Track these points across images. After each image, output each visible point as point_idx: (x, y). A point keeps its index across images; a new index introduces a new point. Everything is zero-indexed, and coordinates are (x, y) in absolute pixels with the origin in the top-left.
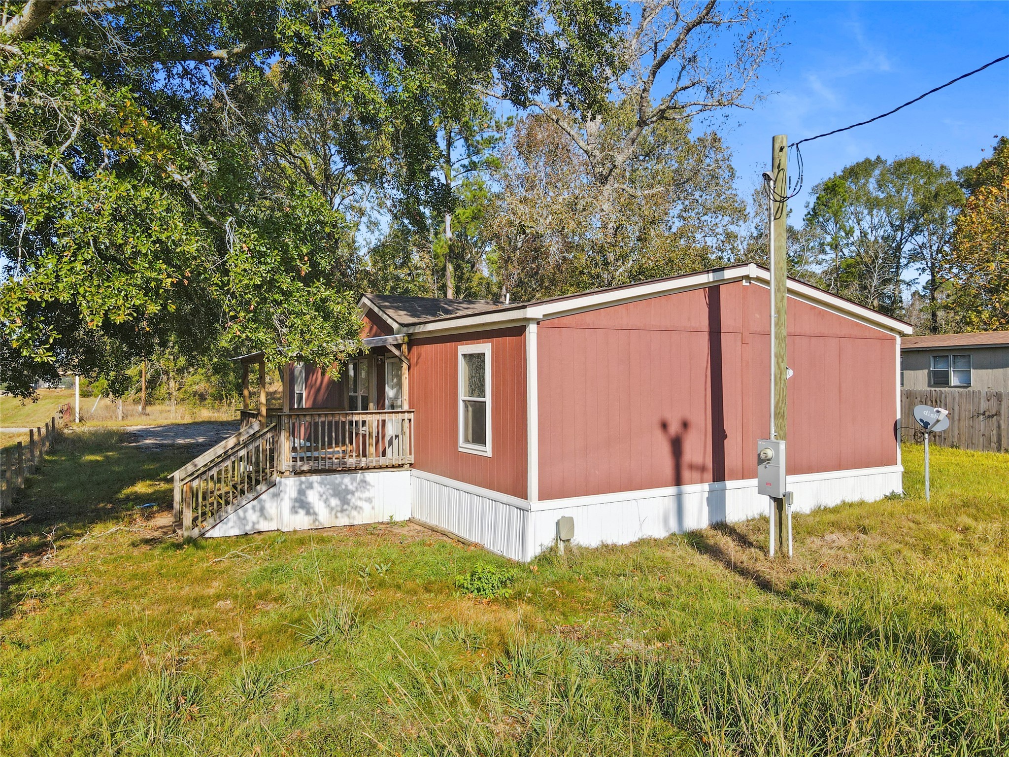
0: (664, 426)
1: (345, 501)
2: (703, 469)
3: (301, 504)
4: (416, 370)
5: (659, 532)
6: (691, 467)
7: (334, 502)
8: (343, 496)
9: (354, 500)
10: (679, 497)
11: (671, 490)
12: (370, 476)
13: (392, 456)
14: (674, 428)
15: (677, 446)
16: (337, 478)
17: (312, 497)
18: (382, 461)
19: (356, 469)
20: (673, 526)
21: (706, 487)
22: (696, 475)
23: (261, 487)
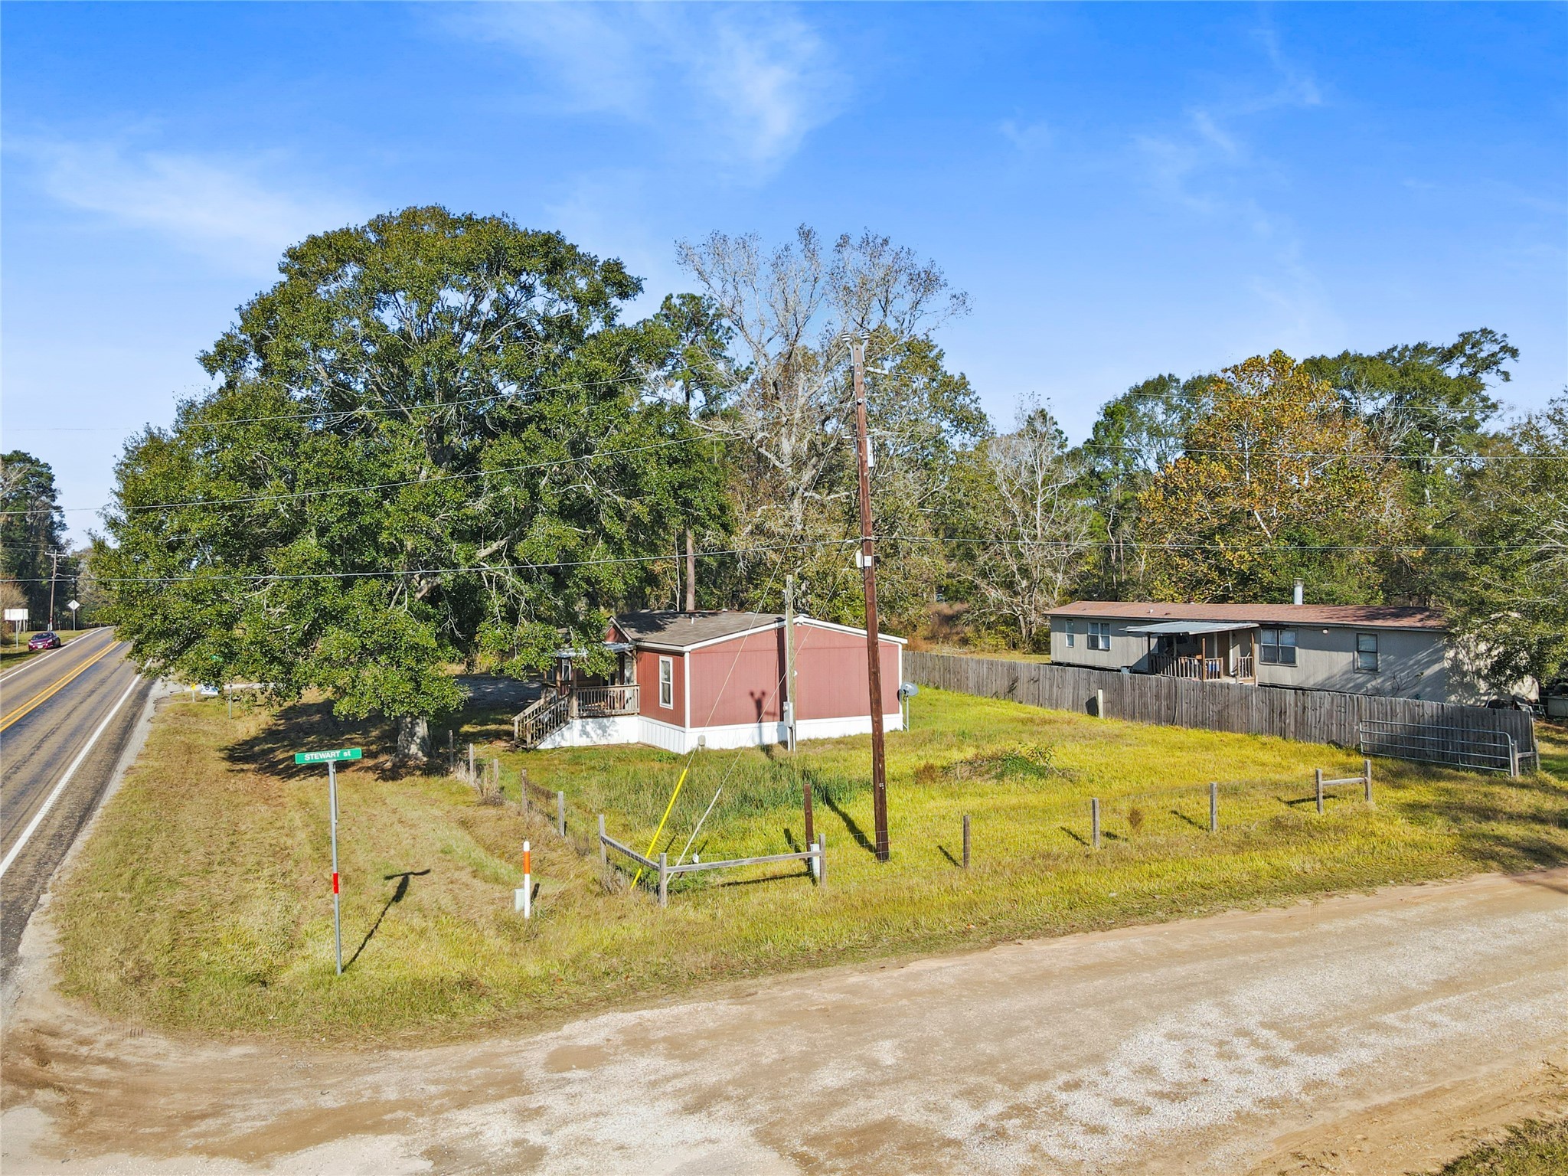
0: (752, 694)
1: (605, 731)
2: (774, 714)
3: (584, 732)
4: (640, 663)
5: (751, 745)
6: (767, 713)
7: (599, 732)
8: (604, 728)
9: (609, 731)
10: (760, 728)
11: (756, 725)
12: (617, 719)
13: (628, 708)
14: (757, 695)
15: (759, 704)
16: (600, 720)
17: (589, 728)
18: (623, 711)
19: (609, 716)
20: (757, 741)
21: (776, 724)
22: (771, 718)
23: (562, 725)
